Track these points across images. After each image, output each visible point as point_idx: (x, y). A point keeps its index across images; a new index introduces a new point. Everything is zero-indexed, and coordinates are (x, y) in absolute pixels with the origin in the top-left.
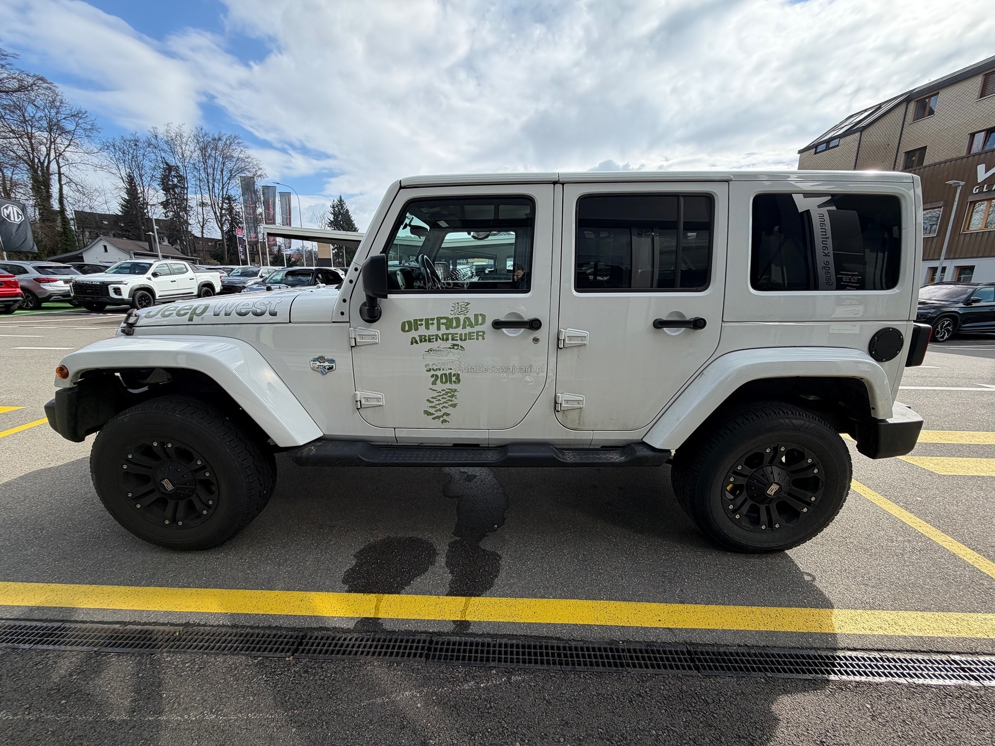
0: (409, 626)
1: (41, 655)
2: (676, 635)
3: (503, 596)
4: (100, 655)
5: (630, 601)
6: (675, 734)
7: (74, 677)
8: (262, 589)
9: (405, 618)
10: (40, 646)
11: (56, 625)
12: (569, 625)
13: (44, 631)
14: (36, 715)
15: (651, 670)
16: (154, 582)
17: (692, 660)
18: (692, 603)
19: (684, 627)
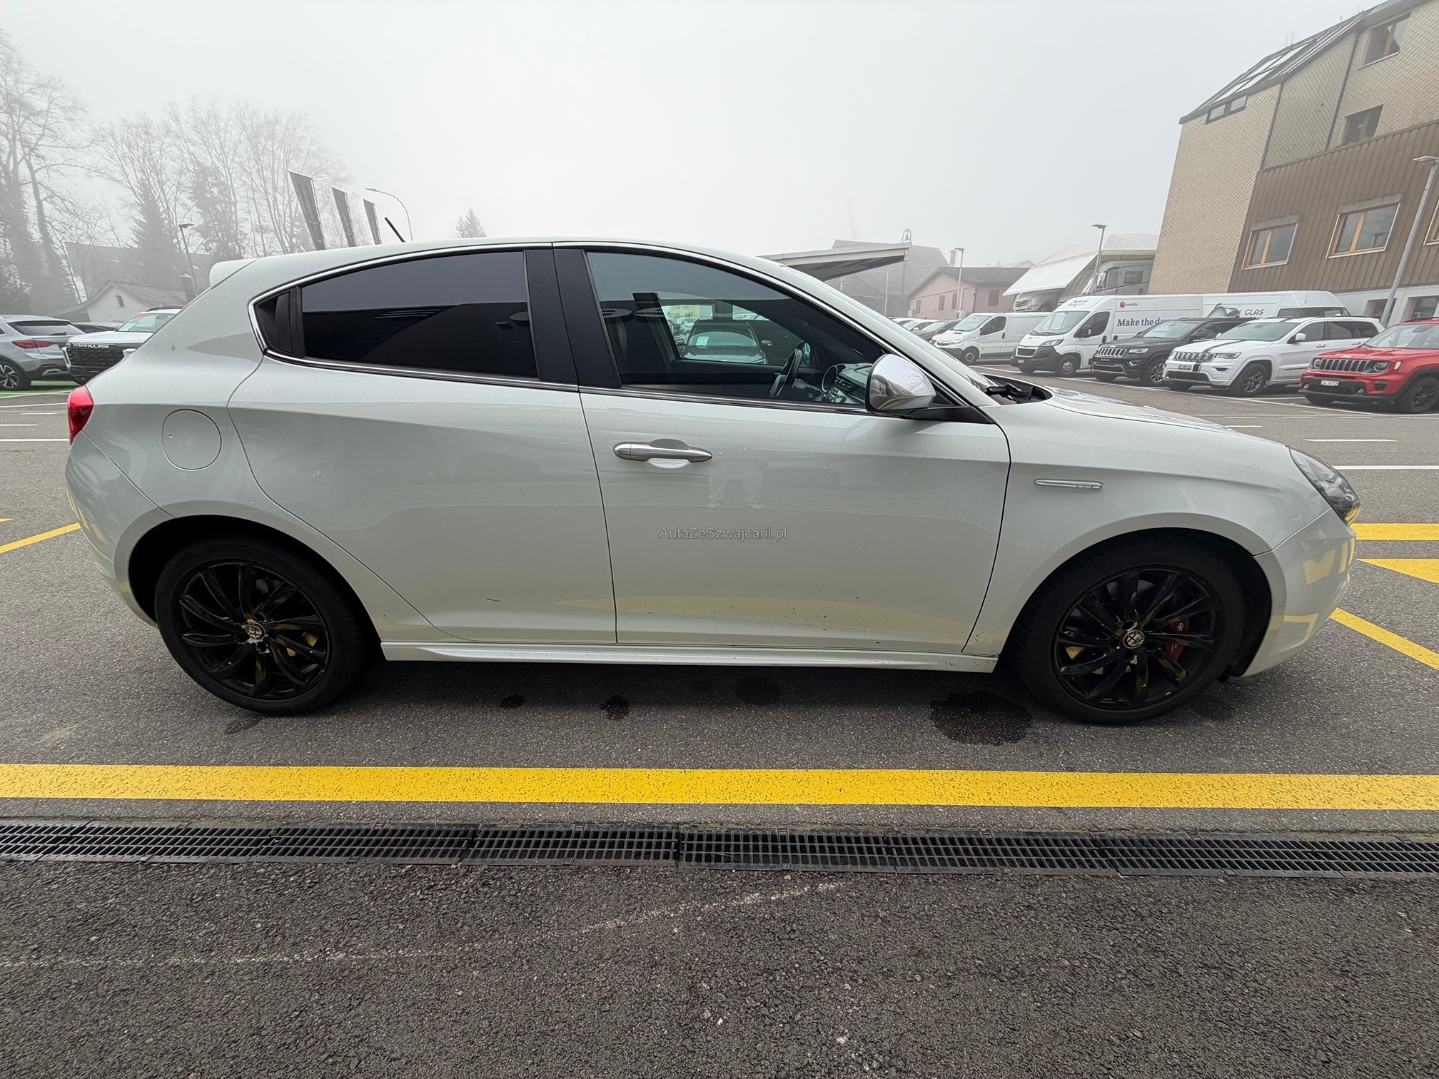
0: (643, 814)
1: (56, 869)
2: (1069, 818)
3: (788, 767)
4: (150, 868)
5: (989, 769)
6: (1102, 965)
7: (110, 901)
8: (402, 765)
9: (635, 801)
10: (52, 857)
11: (77, 825)
12: (899, 807)
13: (59, 835)
14: (49, 960)
15: (1039, 871)
16: (230, 758)
17: (1103, 854)
18: (1086, 771)
19: (1080, 806)
